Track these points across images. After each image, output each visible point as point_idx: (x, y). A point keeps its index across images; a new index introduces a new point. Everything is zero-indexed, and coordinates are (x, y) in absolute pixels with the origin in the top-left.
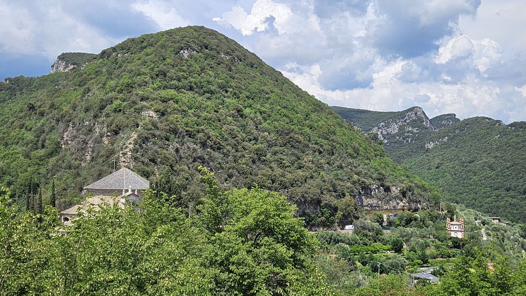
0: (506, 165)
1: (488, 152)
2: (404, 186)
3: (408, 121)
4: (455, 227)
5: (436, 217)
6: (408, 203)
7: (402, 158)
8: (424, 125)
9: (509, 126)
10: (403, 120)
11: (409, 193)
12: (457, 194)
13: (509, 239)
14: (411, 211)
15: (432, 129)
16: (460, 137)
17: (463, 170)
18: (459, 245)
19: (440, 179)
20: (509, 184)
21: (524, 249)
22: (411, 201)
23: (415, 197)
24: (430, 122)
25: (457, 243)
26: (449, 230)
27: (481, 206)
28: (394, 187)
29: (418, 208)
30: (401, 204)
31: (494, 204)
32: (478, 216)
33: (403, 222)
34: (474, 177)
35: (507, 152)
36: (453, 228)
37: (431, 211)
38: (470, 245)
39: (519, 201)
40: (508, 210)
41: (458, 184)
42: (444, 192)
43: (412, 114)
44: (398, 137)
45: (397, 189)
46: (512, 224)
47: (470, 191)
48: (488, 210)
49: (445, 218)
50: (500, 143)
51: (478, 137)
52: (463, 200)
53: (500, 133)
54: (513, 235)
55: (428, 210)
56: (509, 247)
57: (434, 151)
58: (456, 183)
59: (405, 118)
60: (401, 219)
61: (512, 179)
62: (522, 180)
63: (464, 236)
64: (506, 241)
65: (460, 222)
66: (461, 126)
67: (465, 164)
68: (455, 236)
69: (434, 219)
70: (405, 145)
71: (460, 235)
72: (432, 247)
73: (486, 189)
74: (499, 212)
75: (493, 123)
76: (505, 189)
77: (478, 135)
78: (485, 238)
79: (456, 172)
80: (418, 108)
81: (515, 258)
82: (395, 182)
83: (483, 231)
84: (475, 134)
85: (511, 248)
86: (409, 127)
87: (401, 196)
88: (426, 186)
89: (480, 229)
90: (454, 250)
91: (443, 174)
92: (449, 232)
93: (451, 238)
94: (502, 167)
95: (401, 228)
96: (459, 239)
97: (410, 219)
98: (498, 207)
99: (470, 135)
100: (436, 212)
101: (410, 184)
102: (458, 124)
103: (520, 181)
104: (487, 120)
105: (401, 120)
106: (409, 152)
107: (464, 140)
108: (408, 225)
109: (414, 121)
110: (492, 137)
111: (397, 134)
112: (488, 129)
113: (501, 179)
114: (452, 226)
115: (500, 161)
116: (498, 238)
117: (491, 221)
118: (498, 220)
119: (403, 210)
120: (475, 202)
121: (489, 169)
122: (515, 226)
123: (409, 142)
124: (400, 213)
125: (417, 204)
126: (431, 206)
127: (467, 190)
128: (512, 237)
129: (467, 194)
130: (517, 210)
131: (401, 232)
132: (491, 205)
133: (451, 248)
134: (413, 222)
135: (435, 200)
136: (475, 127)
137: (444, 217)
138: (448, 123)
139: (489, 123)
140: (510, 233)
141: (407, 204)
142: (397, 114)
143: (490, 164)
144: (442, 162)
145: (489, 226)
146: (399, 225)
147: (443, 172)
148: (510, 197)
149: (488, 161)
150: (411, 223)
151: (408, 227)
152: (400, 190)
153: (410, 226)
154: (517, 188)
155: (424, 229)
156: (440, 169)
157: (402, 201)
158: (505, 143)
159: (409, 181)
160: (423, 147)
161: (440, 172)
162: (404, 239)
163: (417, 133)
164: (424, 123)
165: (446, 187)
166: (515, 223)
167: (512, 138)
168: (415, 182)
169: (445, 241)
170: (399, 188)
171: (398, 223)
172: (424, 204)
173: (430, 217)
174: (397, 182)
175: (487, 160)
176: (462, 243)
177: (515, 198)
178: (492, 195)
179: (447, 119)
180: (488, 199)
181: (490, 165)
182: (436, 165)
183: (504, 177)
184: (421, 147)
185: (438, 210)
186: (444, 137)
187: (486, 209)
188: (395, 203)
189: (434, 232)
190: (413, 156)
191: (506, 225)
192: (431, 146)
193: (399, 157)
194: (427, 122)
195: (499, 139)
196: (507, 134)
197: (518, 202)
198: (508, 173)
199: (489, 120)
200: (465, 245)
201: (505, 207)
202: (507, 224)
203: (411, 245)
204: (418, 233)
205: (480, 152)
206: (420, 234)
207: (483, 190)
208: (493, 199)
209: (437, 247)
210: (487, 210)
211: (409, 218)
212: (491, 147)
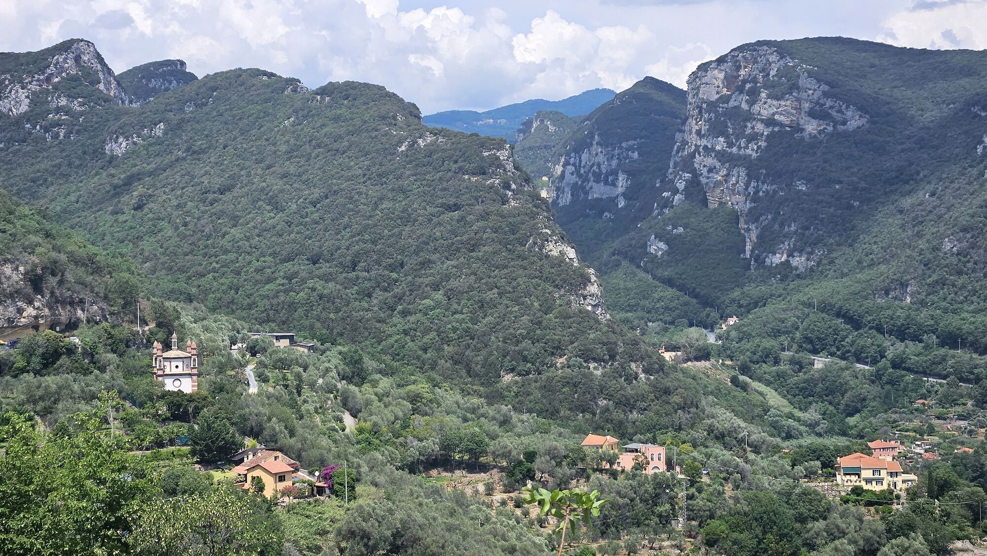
0: (309, 195)
1: (267, 163)
2: (37, 261)
3: (56, 80)
4: (174, 364)
5: (128, 341)
6: (50, 309)
7: (41, 185)
8: (101, 92)
9: (318, 94)
10: (42, 77)
11: (53, 281)
12: (189, 278)
13: (312, 385)
14: (58, 329)
15: (123, 102)
16: (198, 122)
17: (206, 212)
18: (186, 412)
19: (146, 238)
20: (317, 244)
21: (348, 410)
22: (57, 301)
23: (69, 289)
24: (119, 84)
25: (179, 406)
26: (160, 373)
27: (250, 307)
28: (9, 266)
29: (78, 319)
30: (30, 311)
31: (282, 299)
32: (238, 332)
33: (36, 361)
34: (232, 230)
35: (312, 161)
36: (170, 368)
37: (113, 327)
38: (213, 409)
39: (341, 287)
40: (315, 313)
41: (191, 252)
42: (157, 274)
43: (65, 60)
44: (28, 126)
45: (17, 269)
46: (322, 347)
47: (223, 266)
48: (268, 315)
49: (149, 344)
50: (297, 138)
51: (241, 125)
52: (206, 292)
53: (296, 112)
54: (323, 377)
55: (104, 324)
56: (311, 408)
57: (129, 164)
58: (186, 248)
59: (49, 71)
60: (29, 353)
61: (325, 231)
62: (346, 234)
63: (198, 385)
64: (306, 392)
65: (189, 349)
66: (197, 95)
67: (211, 196)
68: (176, 390)
69: (122, 347)
70: (50, 147)
71: (187, 386)
72: (116, 422)
73: (263, 259)
74: (294, 319)
75: (279, 85)
76: (308, 259)
77: (240, 119)
78: (253, 389)
79: (188, 219)
80: (82, 44)
81: (325, 434)
82: (13, 251)
83: (250, 371)
84: (234, 116)
85: (316, 408)
86: (59, 96)
87: (29, 290)
88: (98, 258)
89: (243, 366)
90: (174, 427)
91: (153, 225)
92: (160, 379)
93: (165, 395)
94: (301, 200)
95: (29, 377)
96: (186, 395)
97: (56, 351)
98: (292, 306)
99: (222, 119)
100: (126, 329)
101: (54, 254)
102: (189, 89)
103: (343, 237)
104: (265, 78)
105: (36, 76)
106: (59, 166)
107: (205, 133)
108: (51, 369)
109: (74, 79)
110: (276, 123)
111: (26, 117)
112: (267, 101)
113: (297, 233)
114: (166, 364)
115: (295, 185)
116: (286, 386)
117: (271, 344)
118: (288, 340)
119: (36, 327)
120: (236, 296)
121: (268, 208)
122: (328, 353)
123: (61, 137)
124: (26, 336)
125: (75, 309)
126: (112, 314)
127: (214, 264)
128: (320, 381)
129: (216, 274)
130: (337, 310)
131: (29, 388)
132: (275, 302)
133: (164, 420)
134: (64, 360)
135: (123, 295)
136: (235, 97)
137: (149, 341)
138: (167, 84)
139: (268, 86)
140: (316, 371)
141: (47, 310)
142: (23, 60)
143: (271, 194)
144: (150, 191)
145: (266, 357)
146: (23, 370)
147: (152, 220)
148: (320, 278)
149: (268, 186)
150: (58, 363)
151: (49, 374)
152: (26, 273)
153: (55, 369)
154: (336, 255)
155: (92, 377)
156: (146, 210)
157: (30, 302)
158: (308, 139)
159: (51, 247)
160: (98, 152)
161: (145, 219)
162: (38, 408)
163: (81, 114)
164: (101, 87)
165: (163, 259)
166: (328, 345)
167: (324, 125)
168: (69, 249)
169: (149, 404)
170: (21, 269)
171: (20, 363)
172: (95, 307)
173: (110, 341)
174: (16, 252)
175: (264, 184)
176: (193, 405)
177: (331, 280)
178: (276, 275)
179: (163, 75)
180: (267, 287)
181: (272, 197)
182: (133, 201)
183: (305, 226)
184: (95, 152)
185: (132, 322)
186: (156, 125)
187: (262, 312)
188: (11, 309)
189: (121, 381)
190: (72, 179)
191: (306, 350)
192: (120, 147)
193: (34, 182)
194: (109, 83)
195: (292, 129)
196: (313, 115)
197: (339, 290)
198: (316, 216)
199: (269, 78)
200: (202, 409)
201: (309, 305)
202: (310, 348)
203: (56, 421)
204: (76, 387)
205: (248, 163)
206: (83, 391)
207: (256, 264)
208: (280, 285)
209: (129, 423)
210: (264, 314)
211: (51, 350)
212: (273, 148)
